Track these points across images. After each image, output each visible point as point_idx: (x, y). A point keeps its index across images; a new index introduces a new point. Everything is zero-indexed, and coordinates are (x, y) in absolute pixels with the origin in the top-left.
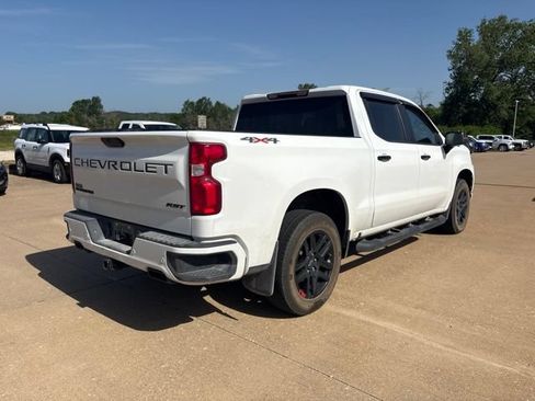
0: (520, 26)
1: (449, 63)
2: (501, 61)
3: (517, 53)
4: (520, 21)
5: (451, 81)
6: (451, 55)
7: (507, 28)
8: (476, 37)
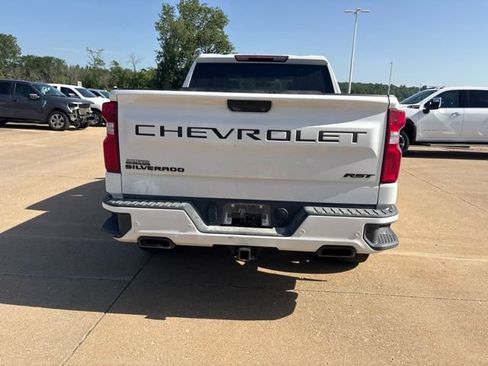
0: (210, 11)
1: (157, 34)
2: (199, 38)
3: (209, 33)
4: (209, 6)
5: (161, 50)
6: (159, 27)
7: (200, 10)
8: (177, 14)
